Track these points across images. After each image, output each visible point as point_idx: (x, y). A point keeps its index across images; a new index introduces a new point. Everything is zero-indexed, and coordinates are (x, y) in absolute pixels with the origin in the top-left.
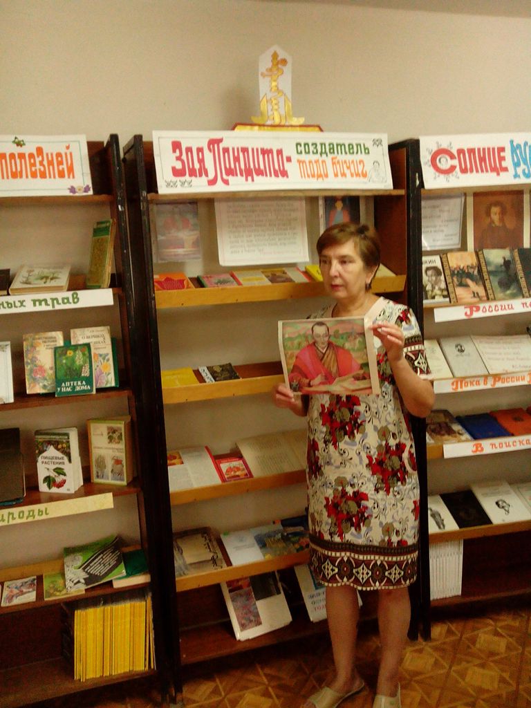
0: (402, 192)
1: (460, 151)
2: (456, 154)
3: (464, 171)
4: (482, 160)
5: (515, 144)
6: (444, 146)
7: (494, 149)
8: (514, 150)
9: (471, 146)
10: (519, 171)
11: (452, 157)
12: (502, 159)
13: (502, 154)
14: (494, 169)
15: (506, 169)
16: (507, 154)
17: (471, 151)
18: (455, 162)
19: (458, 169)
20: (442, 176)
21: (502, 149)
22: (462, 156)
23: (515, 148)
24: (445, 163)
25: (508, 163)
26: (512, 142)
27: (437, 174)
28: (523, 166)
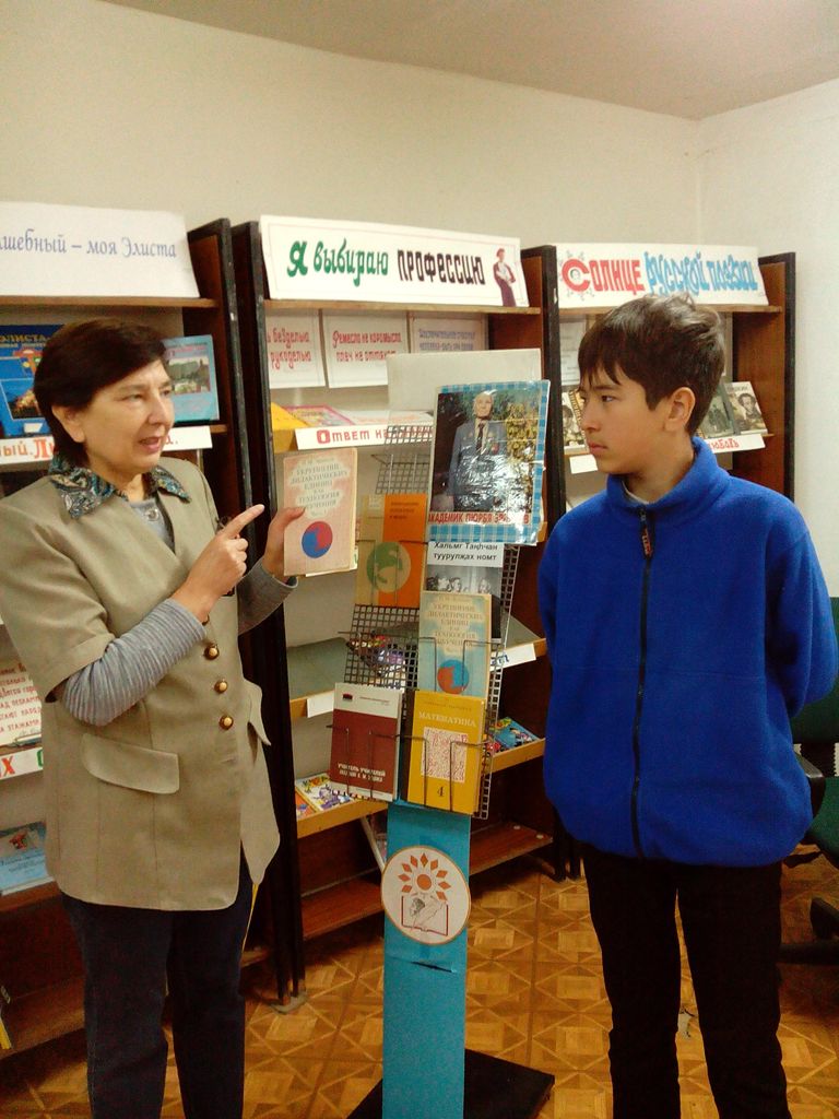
0: (538, 311)
1: (593, 263)
2: (587, 264)
3: (599, 288)
4: (617, 275)
5: (650, 257)
6: (575, 256)
7: (628, 262)
8: (649, 266)
9: (604, 258)
11: (585, 271)
12: (637, 275)
13: (637, 269)
14: (630, 287)
15: (640, 285)
16: (642, 269)
17: (605, 264)
18: (588, 277)
19: (591, 286)
20: (576, 293)
21: (636, 264)
22: (594, 269)
23: (650, 263)
24: (578, 277)
25: (643, 280)
26: (646, 254)
27: (571, 291)
28: (659, 285)
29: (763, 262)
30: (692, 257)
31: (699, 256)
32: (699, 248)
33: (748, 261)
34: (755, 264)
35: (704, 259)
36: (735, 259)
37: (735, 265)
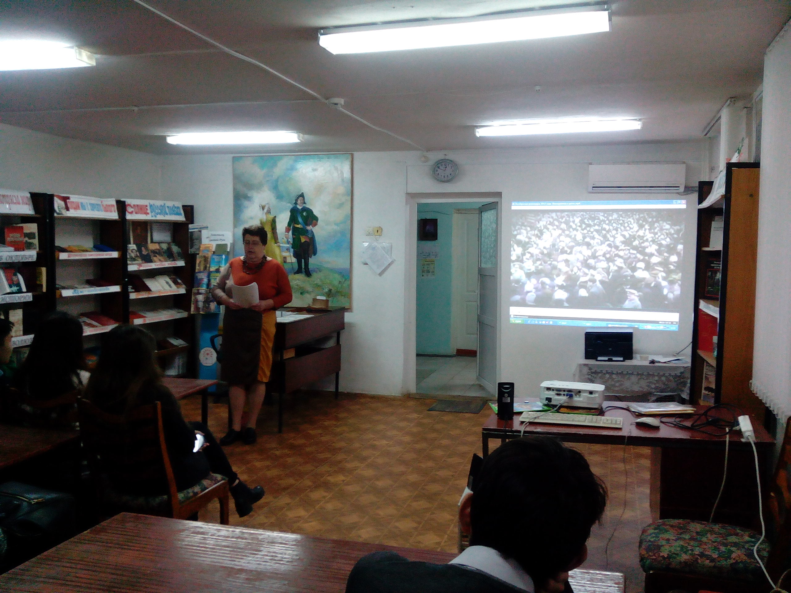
1: (134, 205)
2: (132, 206)
3: (136, 213)
6: (131, 204)
7: (145, 206)
9: (137, 204)
10: (153, 215)
11: (132, 208)
14: (145, 213)
15: (148, 214)
16: (148, 208)
17: (138, 206)
18: (133, 210)
21: (147, 206)
22: (135, 207)
23: (151, 206)
24: (130, 210)
25: (149, 211)
27: (130, 214)
28: (153, 213)
29: (183, 206)
30: (163, 205)
31: (165, 204)
32: (165, 202)
33: (179, 206)
34: (182, 207)
35: (166, 205)
36: (175, 206)
37: (175, 207)
